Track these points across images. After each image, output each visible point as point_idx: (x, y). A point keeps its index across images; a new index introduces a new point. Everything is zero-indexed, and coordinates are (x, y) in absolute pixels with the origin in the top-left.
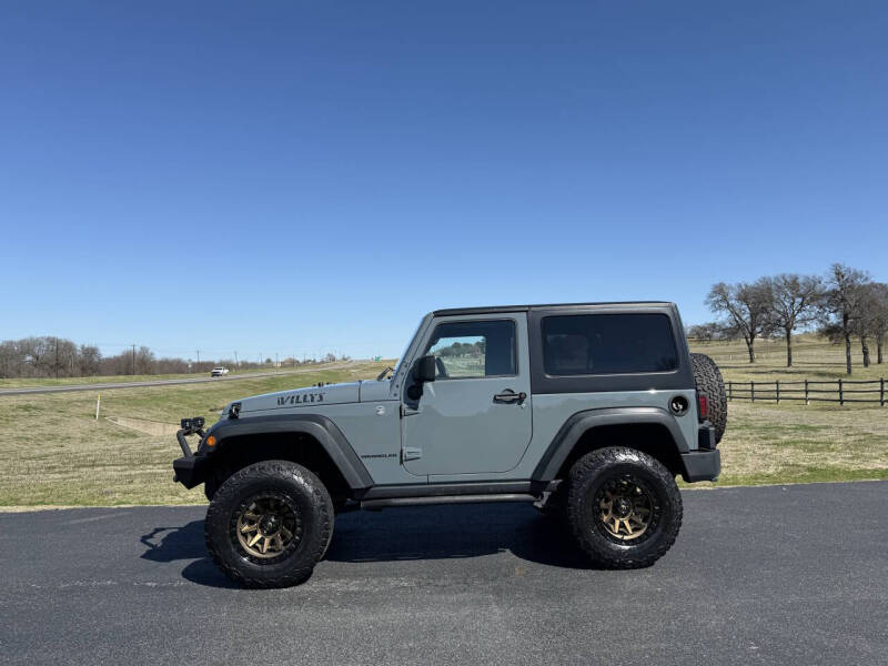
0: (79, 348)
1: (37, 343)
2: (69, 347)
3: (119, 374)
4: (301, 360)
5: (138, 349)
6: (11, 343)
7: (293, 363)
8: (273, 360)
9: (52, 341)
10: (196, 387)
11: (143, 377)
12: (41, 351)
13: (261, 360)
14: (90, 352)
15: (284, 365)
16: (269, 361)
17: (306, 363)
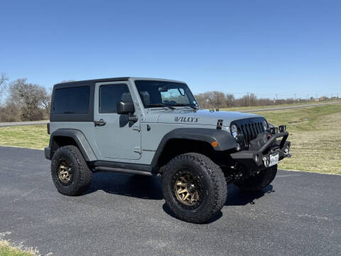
0: (226, 95)
1: (210, 94)
2: (222, 95)
3: (242, 106)
4: (330, 97)
5: (250, 95)
6: (201, 94)
7: (325, 99)
8: (314, 97)
9: (216, 93)
10: (280, 112)
11: (252, 108)
12: (212, 98)
13: (309, 98)
14: (231, 97)
15: (320, 100)
16: (312, 98)
17: (333, 99)
